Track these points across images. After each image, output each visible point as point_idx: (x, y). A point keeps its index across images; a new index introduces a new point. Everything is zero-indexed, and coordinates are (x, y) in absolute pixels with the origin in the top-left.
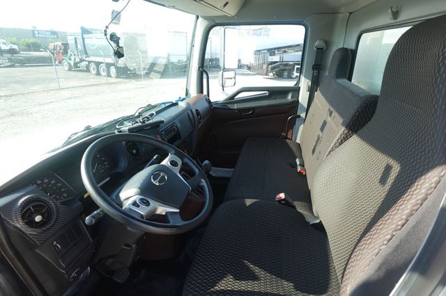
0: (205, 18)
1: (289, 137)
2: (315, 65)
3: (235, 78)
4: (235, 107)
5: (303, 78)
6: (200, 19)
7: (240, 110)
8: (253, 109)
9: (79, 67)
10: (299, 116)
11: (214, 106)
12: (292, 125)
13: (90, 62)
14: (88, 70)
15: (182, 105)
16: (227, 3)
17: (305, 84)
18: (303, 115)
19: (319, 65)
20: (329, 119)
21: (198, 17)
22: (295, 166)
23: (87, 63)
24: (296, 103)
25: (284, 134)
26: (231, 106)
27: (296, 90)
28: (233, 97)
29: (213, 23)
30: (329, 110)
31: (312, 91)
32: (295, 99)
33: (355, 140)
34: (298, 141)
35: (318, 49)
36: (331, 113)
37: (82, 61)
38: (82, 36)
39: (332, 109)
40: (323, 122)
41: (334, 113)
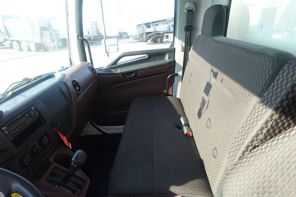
1: (170, 93)
2: (187, 27)
3: (118, 45)
4: (119, 71)
5: (176, 39)
7: (124, 74)
8: (136, 72)
9: (4, 45)
10: (177, 75)
12: (171, 82)
13: (12, 41)
14: (11, 47)
15: (58, 77)
17: (179, 45)
18: (180, 73)
19: (191, 26)
20: (213, 81)
23: (10, 42)
24: (172, 64)
25: (165, 91)
26: (114, 71)
27: (172, 51)
28: (115, 62)
30: (212, 71)
31: (186, 51)
32: (172, 59)
34: (178, 96)
35: (188, 11)
36: (215, 75)
37: (5, 40)
38: (3, 21)
39: (215, 70)
40: (206, 83)
41: (221, 75)
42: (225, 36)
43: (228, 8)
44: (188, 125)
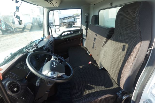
0: (47, 8)
1: (82, 45)
2: (86, 21)
3: (59, 29)
4: (63, 38)
5: (83, 26)
6: (45, 8)
8: (69, 38)
10: (84, 38)
11: (55, 39)
12: (82, 41)
16: (57, 2)
17: (84, 28)
18: (85, 38)
19: (87, 21)
20: (96, 37)
21: (44, 8)
22: (87, 54)
24: (82, 34)
25: (80, 45)
26: (61, 38)
27: (81, 30)
28: (61, 35)
29: (50, 10)
30: (95, 34)
31: (86, 29)
32: (82, 33)
33: (110, 41)
34: (85, 46)
35: (86, 16)
36: (96, 35)
39: (96, 34)
40: (94, 38)
41: (98, 35)
42: (98, 24)
43: (98, 16)
44: (90, 53)
